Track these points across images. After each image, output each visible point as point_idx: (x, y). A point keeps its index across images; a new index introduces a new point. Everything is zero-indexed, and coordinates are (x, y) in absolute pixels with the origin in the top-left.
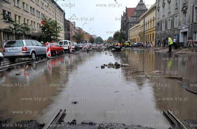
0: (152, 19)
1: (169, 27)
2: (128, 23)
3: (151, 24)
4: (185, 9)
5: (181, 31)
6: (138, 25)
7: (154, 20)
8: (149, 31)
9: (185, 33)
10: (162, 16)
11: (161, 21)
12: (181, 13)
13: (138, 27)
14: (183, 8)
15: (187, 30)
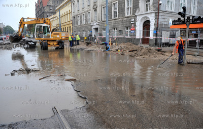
0: (68, 12)
1: (84, 23)
2: (44, 12)
3: (67, 17)
4: (95, 7)
5: (93, 27)
6: (55, 16)
7: (70, 13)
8: (66, 24)
9: (96, 29)
10: (77, 11)
11: (77, 16)
12: (92, 11)
13: (55, 19)
14: (94, 6)
15: (97, 27)
